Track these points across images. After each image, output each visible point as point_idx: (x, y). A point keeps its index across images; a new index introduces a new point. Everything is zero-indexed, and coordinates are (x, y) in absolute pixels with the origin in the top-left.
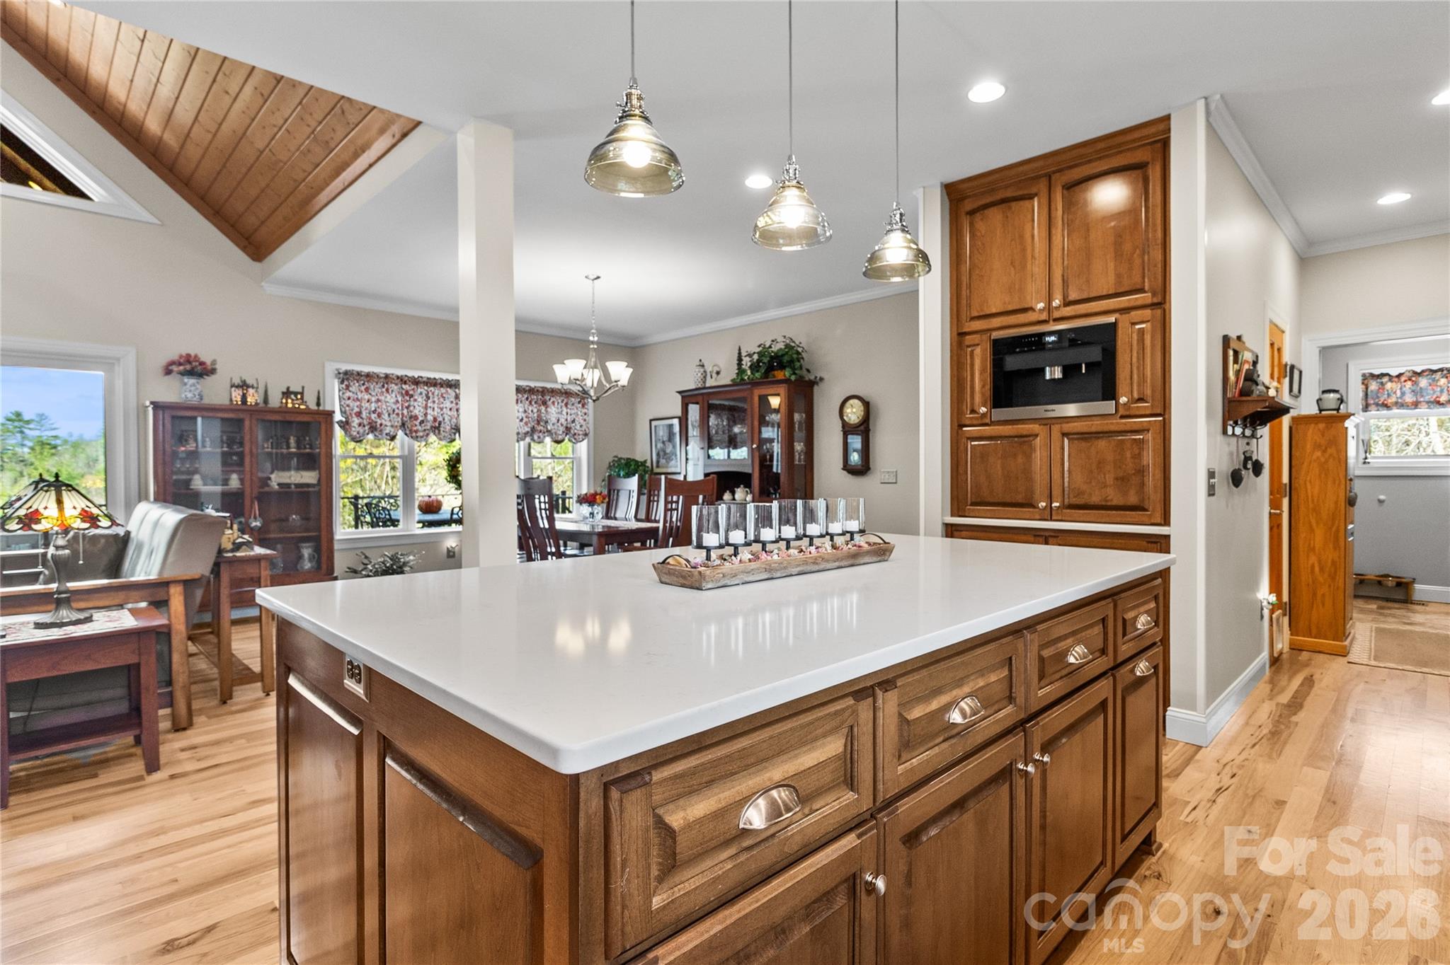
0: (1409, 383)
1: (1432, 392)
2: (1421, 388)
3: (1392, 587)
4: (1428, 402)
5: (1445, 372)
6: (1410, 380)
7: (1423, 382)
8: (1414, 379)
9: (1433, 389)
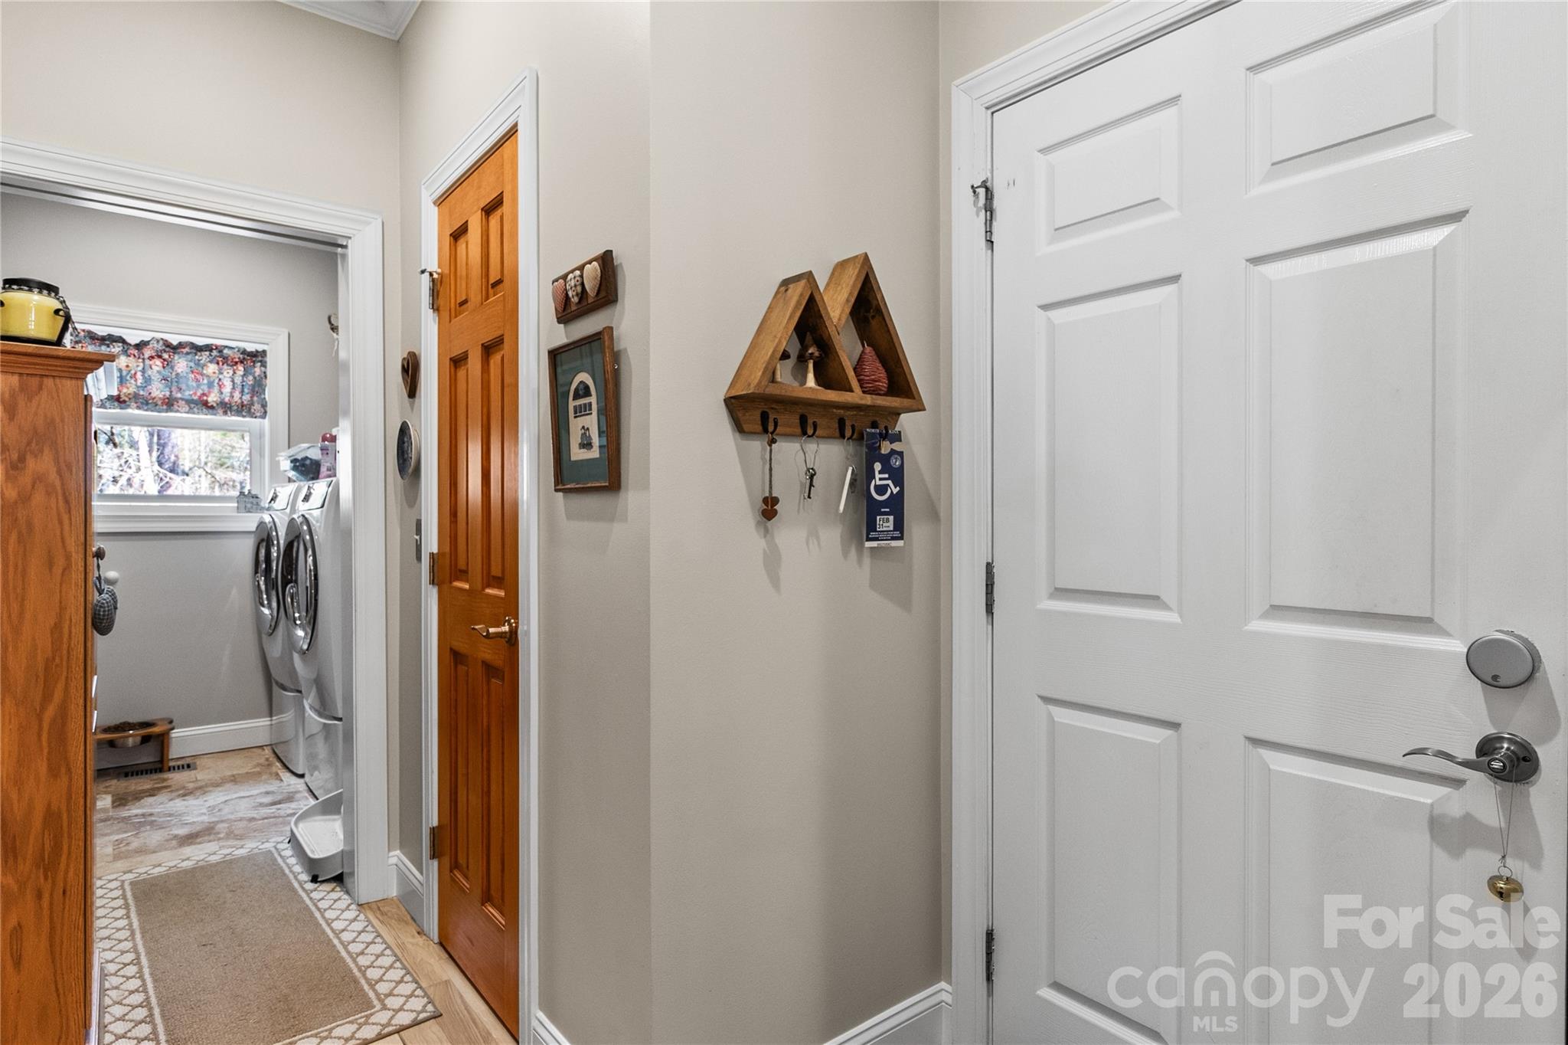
0: (158, 362)
1: (194, 384)
2: (177, 374)
3: (134, 747)
4: (189, 402)
5: (215, 353)
6: (160, 357)
7: (181, 364)
8: (166, 356)
9: (197, 380)
